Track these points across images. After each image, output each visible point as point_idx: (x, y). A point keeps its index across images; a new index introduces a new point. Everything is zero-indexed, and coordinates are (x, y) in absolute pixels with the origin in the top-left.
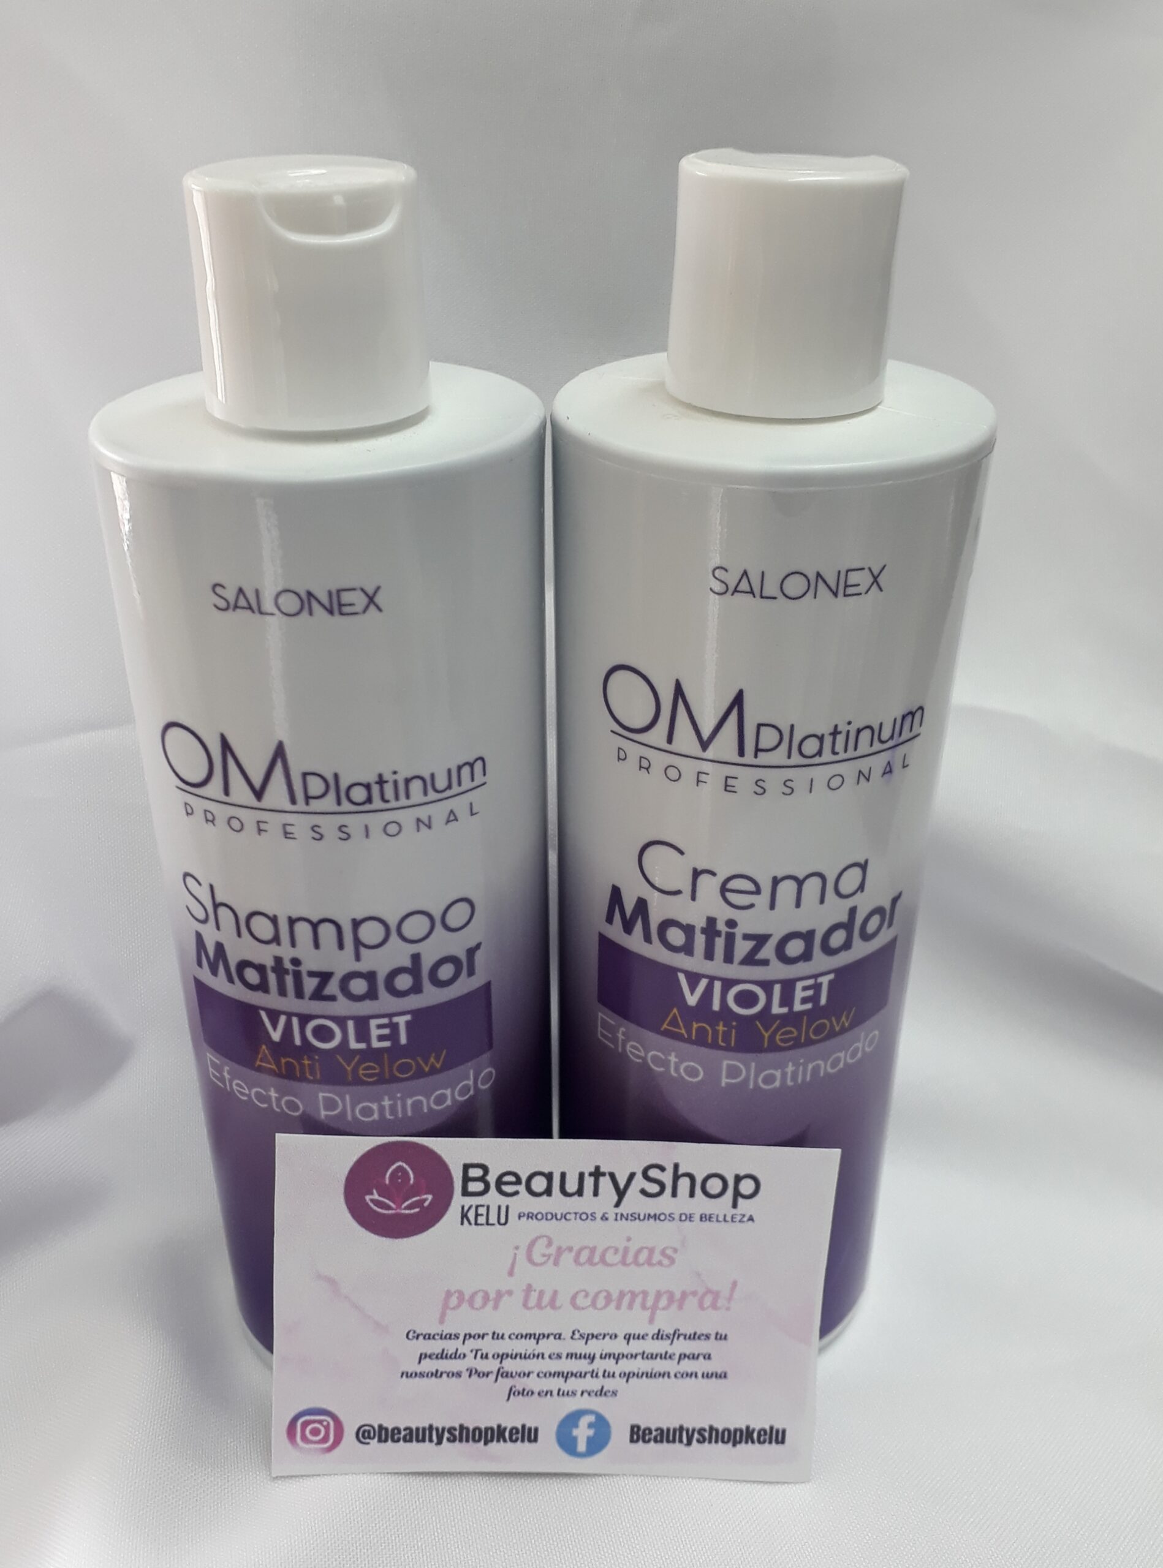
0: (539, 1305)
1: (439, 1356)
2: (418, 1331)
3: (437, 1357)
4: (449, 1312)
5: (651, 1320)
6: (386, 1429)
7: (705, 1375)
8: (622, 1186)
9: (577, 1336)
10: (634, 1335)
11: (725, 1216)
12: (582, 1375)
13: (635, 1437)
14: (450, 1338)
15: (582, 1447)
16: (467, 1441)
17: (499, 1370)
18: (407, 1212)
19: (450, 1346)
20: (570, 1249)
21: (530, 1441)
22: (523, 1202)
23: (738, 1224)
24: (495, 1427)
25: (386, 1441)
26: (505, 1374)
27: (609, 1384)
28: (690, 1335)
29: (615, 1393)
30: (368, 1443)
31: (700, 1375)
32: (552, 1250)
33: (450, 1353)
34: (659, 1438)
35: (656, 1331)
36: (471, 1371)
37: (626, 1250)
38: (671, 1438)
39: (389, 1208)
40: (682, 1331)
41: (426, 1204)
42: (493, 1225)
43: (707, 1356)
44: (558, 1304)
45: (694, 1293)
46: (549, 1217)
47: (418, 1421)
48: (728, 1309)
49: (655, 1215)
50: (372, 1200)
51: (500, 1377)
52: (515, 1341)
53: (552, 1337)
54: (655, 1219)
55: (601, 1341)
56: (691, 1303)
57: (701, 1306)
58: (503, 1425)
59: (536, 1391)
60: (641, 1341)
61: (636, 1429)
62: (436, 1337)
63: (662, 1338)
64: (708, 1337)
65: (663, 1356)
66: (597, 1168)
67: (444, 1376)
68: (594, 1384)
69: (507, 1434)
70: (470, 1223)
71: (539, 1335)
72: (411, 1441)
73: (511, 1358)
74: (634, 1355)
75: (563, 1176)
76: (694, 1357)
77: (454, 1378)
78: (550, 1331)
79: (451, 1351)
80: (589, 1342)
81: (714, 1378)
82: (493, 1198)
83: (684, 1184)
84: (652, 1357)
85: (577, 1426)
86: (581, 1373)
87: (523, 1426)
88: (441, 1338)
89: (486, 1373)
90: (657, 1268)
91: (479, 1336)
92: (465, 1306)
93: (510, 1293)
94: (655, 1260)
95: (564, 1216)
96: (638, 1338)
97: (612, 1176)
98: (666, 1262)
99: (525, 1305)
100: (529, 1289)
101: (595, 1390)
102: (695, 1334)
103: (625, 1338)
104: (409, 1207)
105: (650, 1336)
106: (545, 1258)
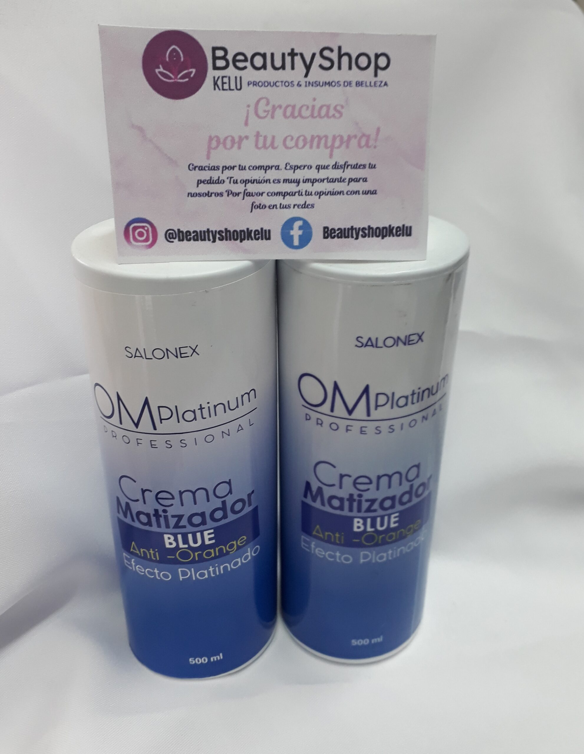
0: (265, 146)
1: (209, 182)
2: (195, 165)
3: (208, 183)
4: (212, 151)
5: (331, 156)
6: (182, 232)
7: (364, 192)
8: (308, 62)
9: (288, 167)
10: (322, 166)
11: (370, 83)
12: (293, 194)
13: (326, 235)
14: (214, 169)
15: (296, 242)
16: (230, 240)
17: (244, 192)
18: (181, 81)
19: (215, 175)
20: (280, 107)
21: (266, 239)
22: (249, 74)
23: (378, 88)
24: (246, 230)
25: (183, 240)
26: (248, 194)
27: (310, 200)
28: (354, 165)
29: (313, 206)
30: (172, 242)
31: (361, 192)
32: (269, 108)
33: (215, 179)
34: (340, 235)
35: (334, 163)
36: (229, 192)
37: (313, 107)
38: (346, 235)
39: (170, 78)
40: (349, 163)
41: (192, 75)
42: (233, 90)
43: (365, 180)
44: (276, 145)
45: (355, 137)
46: (266, 84)
47: (201, 227)
48: (375, 147)
49: (329, 82)
50: (160, 72)
51: (245, 196)
52: (252, 171)
53: (274, 168)
54: (329, 86)
55: (302, 171)
56: (354, 142)
57: (360, 146)
58: (250, 229)
59: (267, 205)
60: (326, 170)
61: (326, 230)
62: (207, 169)
63: (338, 168)
64: (364, 166)
65: (339, 180)
66: (293, 50)
67: (213, 195)
68: (300, 200)
69: (253, 235)
70: (219, 89)
71: (266, 167)
72: (197, 240)
73: (252, 183)
74: (322, 180)
75: (272, 55)
76: (357, 180)
77: (219, 197)
78: (273, 164)
79: (216, 178)
80: (296, 171)
81: (369, 194)
82: (231, 71)
83: (345, 59)
84: (333, 181)
85: (292, 229)
86: (292, 193)
87: (262, 229)
88: (209, 169)
89: (237, 193)
90: (332, 119)
91: (231, 168)
92: (221, 146)
93: (247, 137)
94: (331, 113)
95: (275, 84)
96: (324, 168)
97: (302, 55)
98: (337, 115)
99: (257, 146)
100: (258, 135)
101: (302, 204)
102: (357, 164)
103: (316, 168)
104: (182, 78)
105: (331, 167)
106: (266, 114)
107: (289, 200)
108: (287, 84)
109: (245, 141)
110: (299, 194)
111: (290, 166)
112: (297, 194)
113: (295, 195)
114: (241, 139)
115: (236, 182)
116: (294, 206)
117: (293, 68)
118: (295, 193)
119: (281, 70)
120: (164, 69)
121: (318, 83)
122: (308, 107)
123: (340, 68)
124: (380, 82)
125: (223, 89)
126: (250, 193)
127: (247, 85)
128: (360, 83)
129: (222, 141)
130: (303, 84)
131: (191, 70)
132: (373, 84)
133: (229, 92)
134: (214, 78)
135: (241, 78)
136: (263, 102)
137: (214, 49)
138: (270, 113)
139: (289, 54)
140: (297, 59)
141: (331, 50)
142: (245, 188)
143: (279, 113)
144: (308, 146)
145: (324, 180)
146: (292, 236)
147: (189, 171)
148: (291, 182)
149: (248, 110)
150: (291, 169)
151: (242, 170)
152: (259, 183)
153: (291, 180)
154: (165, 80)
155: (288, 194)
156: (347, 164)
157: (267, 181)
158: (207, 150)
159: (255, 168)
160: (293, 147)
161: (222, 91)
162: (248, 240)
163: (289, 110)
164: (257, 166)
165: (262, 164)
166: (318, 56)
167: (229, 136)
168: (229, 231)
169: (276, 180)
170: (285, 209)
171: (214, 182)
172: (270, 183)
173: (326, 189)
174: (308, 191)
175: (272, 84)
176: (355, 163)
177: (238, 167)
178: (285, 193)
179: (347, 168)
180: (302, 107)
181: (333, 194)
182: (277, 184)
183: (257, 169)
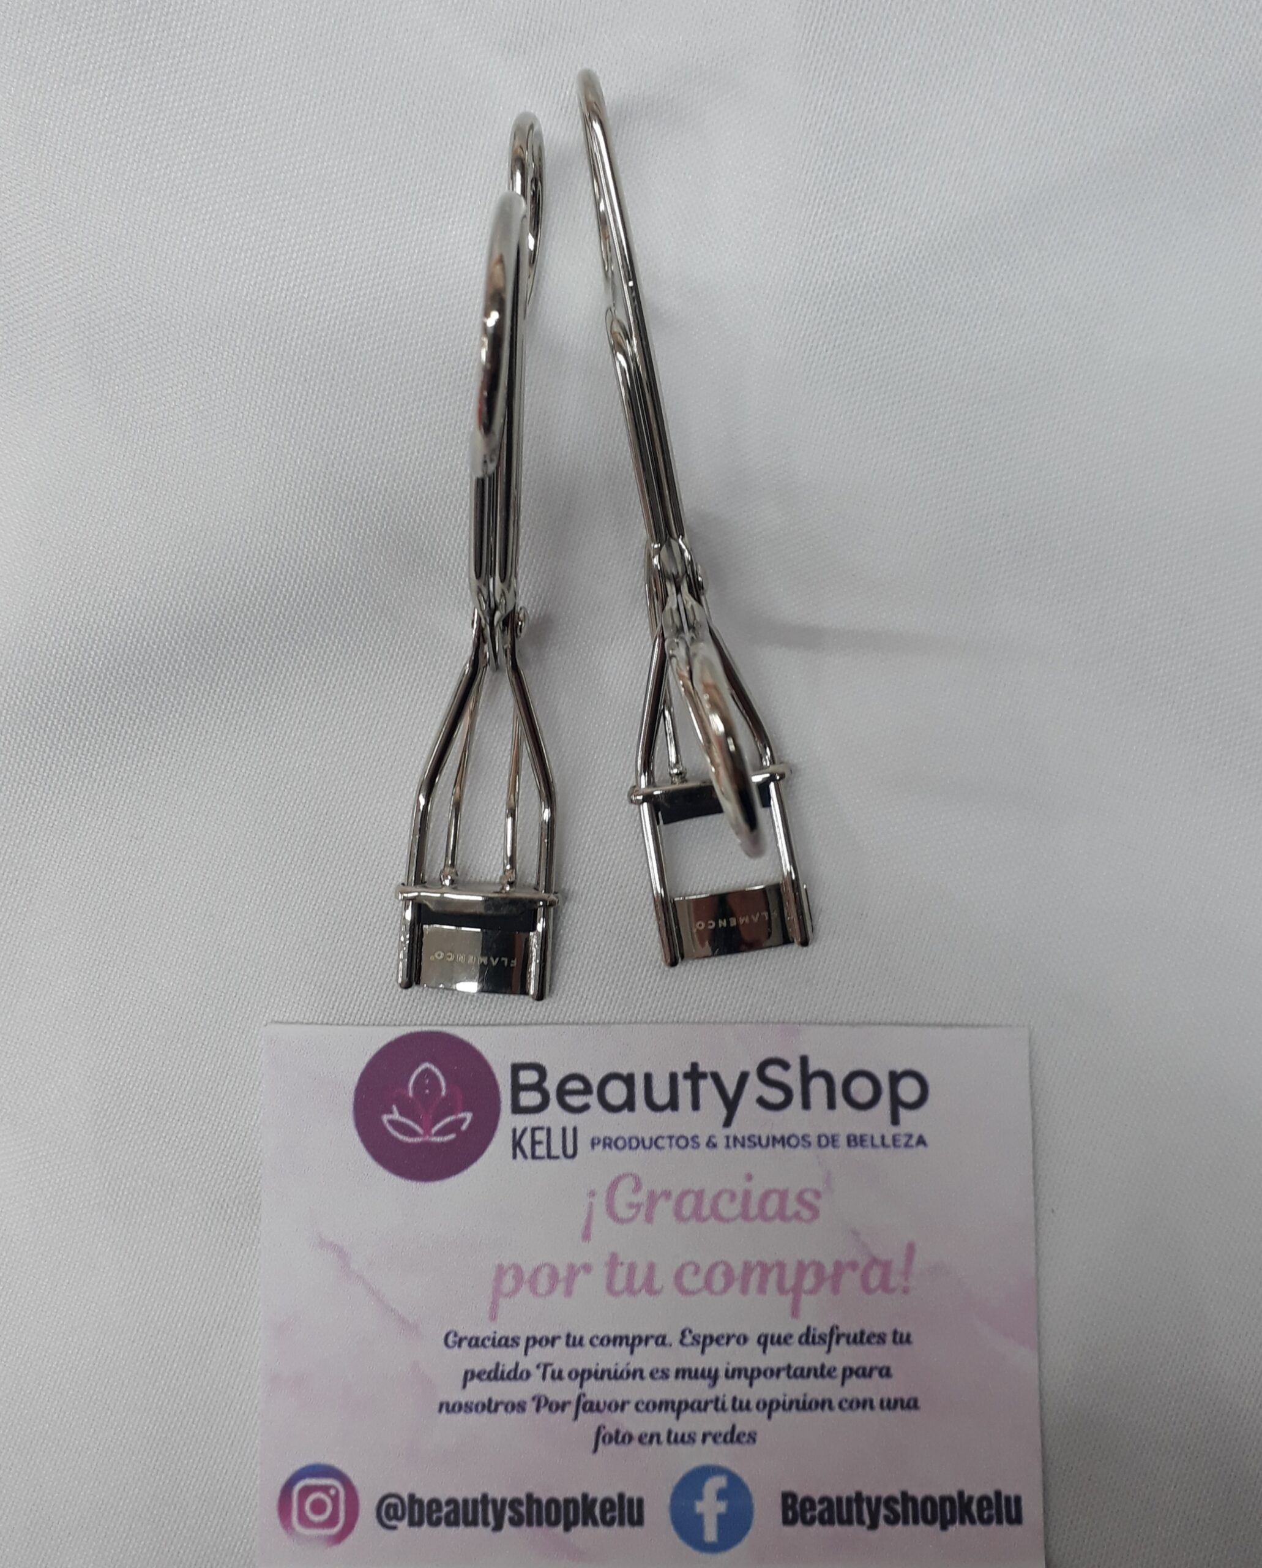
107: (690, 1422)
108: (682, 1142)
109: (581, 1277)
110: (716, 1409)
111: (694, 1338)
112: (711, 1407)
113: (705, 1409)
114: (573, 1272)
115: (558, 1376)
116: (705, 1436)
117: (696, 1106)
118: (707, 1404)
119: (668, 1112)
120: (401, 1114)
121: (756, 1140)
122: (733, 1196)
123: (806, 1105)
124: (906, 1135)
125: (534, 1157)
126: (592, 1403)
127: (590, 1147)
128: (858, 1140)
129: (527, 1276)
130: (721, 1142)
131: (461, 1115)
132: (889, 1140)
133: (547, 1162)
134: (514, 1131)
135: (575, 1130)
136: (627, 1185)
137: (516, 1069)
138: (643, 1210)
139: (686, 1076)
140: (707, 1086)
141: (785, 1066)
142: (578, 1392)
143: (665, 1208)
144: (736, 1286)
145: (779, 1371)
146: (700, 1518)
147: (445, 1348)
148: (696, 1377)
149: (591, 1204)
150: (695, 1343)
151: (574, 1345)
152: (615, 1377)
153: (696, 1370)
154: (401, 1137)
155: (689, 1406)
156: (835, 1331)
157: (637, 1374)
158: (491, 1300)
159: (605, 1342)
160: (699, 1290)
161: (530, 1161)
162: (585, 1524)
163: (689, 1204)
164: (612, 1336)
165: (623, 1333)
166: (753, 1080)
167: (545, 1265)
168: (538, 1502)
169: (657, 1371)
170: (681, 1447)
171: (505, 1375)
172: (642, 1377)
173: (785, 1395)
174: (738, 1398)
175: (647, 1143)
176: (858, 1331)
177: (563, 1340)
178: (680, 1403)
179: (838, 1342)
180: (719, 1195)
181: (804, 1408)
182: (661, 1381)
183: (611, 1344)
